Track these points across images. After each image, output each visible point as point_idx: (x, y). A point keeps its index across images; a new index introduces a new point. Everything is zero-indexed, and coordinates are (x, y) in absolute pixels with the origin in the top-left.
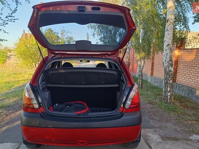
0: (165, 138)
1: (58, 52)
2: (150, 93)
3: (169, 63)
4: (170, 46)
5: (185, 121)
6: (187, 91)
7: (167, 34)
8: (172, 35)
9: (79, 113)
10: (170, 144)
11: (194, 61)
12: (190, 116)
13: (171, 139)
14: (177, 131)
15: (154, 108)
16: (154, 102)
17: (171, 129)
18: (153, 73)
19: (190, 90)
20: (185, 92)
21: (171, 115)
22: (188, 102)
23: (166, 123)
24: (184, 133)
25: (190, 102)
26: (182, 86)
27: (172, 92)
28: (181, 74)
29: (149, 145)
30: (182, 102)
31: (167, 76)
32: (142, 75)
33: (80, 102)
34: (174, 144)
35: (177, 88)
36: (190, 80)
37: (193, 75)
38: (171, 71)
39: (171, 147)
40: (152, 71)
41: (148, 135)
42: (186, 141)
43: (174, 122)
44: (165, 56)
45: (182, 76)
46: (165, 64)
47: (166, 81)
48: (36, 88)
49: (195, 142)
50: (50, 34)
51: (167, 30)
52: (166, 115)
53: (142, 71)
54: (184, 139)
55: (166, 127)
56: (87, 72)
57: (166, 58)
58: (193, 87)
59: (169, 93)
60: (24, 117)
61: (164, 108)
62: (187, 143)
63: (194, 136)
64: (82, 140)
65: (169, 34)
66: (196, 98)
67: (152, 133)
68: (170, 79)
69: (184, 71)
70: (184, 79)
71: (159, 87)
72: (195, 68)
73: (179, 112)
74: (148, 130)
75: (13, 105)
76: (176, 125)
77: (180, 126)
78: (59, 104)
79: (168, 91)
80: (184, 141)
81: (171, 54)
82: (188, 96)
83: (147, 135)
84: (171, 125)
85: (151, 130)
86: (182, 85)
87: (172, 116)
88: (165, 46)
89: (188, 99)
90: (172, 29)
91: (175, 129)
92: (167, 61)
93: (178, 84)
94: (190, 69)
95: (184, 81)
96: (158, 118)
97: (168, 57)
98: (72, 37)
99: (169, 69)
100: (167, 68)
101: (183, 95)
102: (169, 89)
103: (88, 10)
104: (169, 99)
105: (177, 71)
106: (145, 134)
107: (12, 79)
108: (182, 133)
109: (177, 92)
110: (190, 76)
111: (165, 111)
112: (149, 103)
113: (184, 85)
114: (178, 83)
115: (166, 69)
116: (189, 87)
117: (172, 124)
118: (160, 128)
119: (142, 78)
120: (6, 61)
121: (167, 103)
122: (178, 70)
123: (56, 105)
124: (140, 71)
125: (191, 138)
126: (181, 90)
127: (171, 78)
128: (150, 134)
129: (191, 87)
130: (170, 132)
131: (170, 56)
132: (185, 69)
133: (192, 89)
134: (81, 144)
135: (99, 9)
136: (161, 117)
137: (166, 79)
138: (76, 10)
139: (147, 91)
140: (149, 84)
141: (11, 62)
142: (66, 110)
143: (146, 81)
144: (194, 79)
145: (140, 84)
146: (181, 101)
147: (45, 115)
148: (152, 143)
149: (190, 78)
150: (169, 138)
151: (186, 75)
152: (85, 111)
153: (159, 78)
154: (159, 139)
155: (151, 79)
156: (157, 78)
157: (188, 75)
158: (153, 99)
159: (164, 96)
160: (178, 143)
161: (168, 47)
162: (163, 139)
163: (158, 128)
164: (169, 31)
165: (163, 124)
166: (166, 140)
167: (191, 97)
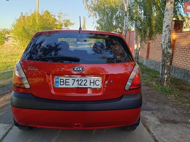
0: (164, 121)
2: (146, 75)
3: (168, 44)
4: (169, 27)
5: (183, 103)
6: (183, 74)
7: (167, 15)
10: (168, 127)
12: (187, 98)
13: (170, 121)
14: (175, 113)
15: (151, 90)
16: (150, 85)
17: (169, 112)
18: (149, 56)
19: (186, 72)
20: (180, 75)
22: (184, 84)
23: (163, 105)
24: (182, 116)
25: (186, 85)
26: (178, 69)
27: (169, 75)
28: (177, 57)
29: (148, 128)
30: (178, 85)
31: (165, 58)
32: (138, 58)
34: (173, 127)
35: (173, 70)
36: (186, 63)
38: (169, 53)
39: (170, 130)
40: (148, 54)
42: (185, 124)
43: (172, 104)
44: (164, 37)
45: (178, 59)
46: (163, 46)
47: (163, 63)
50: (47, 17)
51: (167, 10)
52: (163, 97)
53: (138, 53)
54: (183, 122)
55: (164, 109)
57: (165, 40)
59: (166, 75)
60: (14, 98)
61: (160, 90)
62: (186, 126)
64: (77, 123)
65: (169, 15)
67: (150, 115)
68: (168, 61)
69: (181, 53)
70: (180, 61)
71: (155, 70)
73: (176, 94)
74: (146, 112)
75: (8, 85)
76: (174, 108)
77: (178, 109)
79: (165, 73)
80: (183, 124)
81: (170, 35)
82: (183, 79)
83: (145, 118)
84: (168, 107)
85: (148, 112)
86: (178, 67)
87: (169, 98)
88: (164, 27)
89: (183, 82)
90: (173, 9)
91: (173, 112)
92: (165, 43)
93: (174, 67)
94: (187, 52)
95: (180, 63)
96: (155, 100)
97: (167, 38)
98: (69, 20)
99: (167, 51)
100: (166, 50)
101: (179, 77)
102: (166, 71)
104: (165, 81)
106: (143, 116)
107: (9, 60)
108: (181, 116)
109: (172, 74)
110: (187, 58)
111: (161, 93)
112: (145, 85)
113: (180, 68)
114: (174, 65)
115: (164, 51)
116: (185, 70)
117: (170, 107)
118: (158, 110)
119: (138, 60)
120: (4, 42)
121: (163, 85)
122: (174, 52)
124: (136, 54)
126: (177, 72)
128: (148, 117)
129: (187, 70)
130: (168, 115)
131: (169, 37)
132: (182, 51)
133: (188, 72)
134: (76, 127)
136: (158, 99)
137: (163, 61)
140: (144, 67)
141: (9, 44)
143: (142, 64)
146: (176, 83)
148: (151, 125)
149: (186, 61)
150: (168, 121)
153: (154, 61)
154: (157, 122)
155: (147, 62)
156: (153, 60)
157: (184, 58)
158: (149, 82)
159: (161, 78)
160: (177, 126)
161: (167, 28)
162: (161, 121)
163: (155, 110)
164: (169, 11)
165: (161, 106)
166: (165, 123)
167: (187, 80)
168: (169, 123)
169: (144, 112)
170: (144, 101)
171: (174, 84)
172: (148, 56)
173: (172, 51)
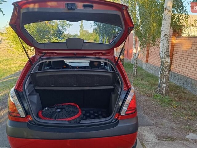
0: (162, 138)
1: (46, 51)
2: (145, 82)
3: (166, 53)
4: (167, 36)
5: (182, 116)
6: (183, 81)
7: (164, 24)
8: (170, 24)
9: (71, 119)
10: (166, 146)
11: (190, 50)
12: (185, 109)
13: (168, 139)
14: (173, 129)
15: (150, 100)
16: (149, 94)
17: (167, 127)
18: (149, 60)
19: (185, 80)
20: (180, 82)
21: (167, 110)
22: (183, 92)
23: (161, 118)
24: (180, 131)
25: (185, 93)
26: (178, 76)
27: (168, 84)
28: (176, 63)
30: (177, 93)
31: (163, 67)
32: (137, 64)
33: (72, 104)
34: (170, 145)
35: (172, 76)
36: (185, 69)
37: (189, 65)
38: (167, 62)
40: (147, 58)
41: (143, 134)
42: (183, 142)
43: (170, 118)
44: (162, 47)
45: (178, 65)
46: (161, 55)
47: (162, 72)
48: (22, 94)
49: (192, 143)
51: (164, 19)
52: (162, 109)
53: (137, 59)
54: (181, 139)
55: (162, 124)
56: (79, 74)
57: (163, 49)
58: (189, 77)
59: (165, 85)
60: (9, 126)
61: (159, 100)
62: (184, 144)
63: (191, 134)
65: (166, 24)
66: (191, 88)
67: (148, 131)
68: (166, 70)
69: (181, 59)
70: (179, 68)
71: (154, 75)
72: (191, 57)
73: (175, 105)
74: (144, 127)
76: (172, 121)
77: (176, 123)
78: (49, 108)
79: (164, 82)
80: (180, 141)
81: (168, 45)
82: (183, 86)
84: (166, 121)
86: (177, 74)
88: (162, 36)
89: (183, 89)
90: (170, 18)
91: (171, 127)
92: (163, 52)
93: (173, 73)
94: (187, 58)
95: (179, 70)
96: (153, 113)
97: (165, 48)
99: (165, 61)
100: (164, 59)
101: (178, 84)
102: (164, 80)
103: (79, 8)
104: (164, 90)
105: (173, 60)
106: (140, 132)
107: (3, 66)
108: (178, 131)
109: (171, 81)
110: (186, 65)
111: (160, 104)
112: (144, 95)
113: (179, 74)
114: (173, 71)
115: (162, 61)
116: (184, 76)
118: (156, 125)
119: (137, 66)
121: (162, 94)
122: (173, 58)
123: (45, 109)
124: (135, 59)
125: (187, 137)
126: (176, 79)
127: (168, 69)
128: (146, 133)
129: (186, 77)
130: (166, 130)
131: (167, 46)
132: (181, 57)
133: (187, 79)
135: (92, 6)
136: (157, 111)
137: (162, 70)
138: (65, 8)
139: (142, 79)
140: (144, 71)
142: (56, 115)
143: (141, 68)
144: (189, 68)
145: (135, 72)
146: (176, 91)
147: (32, 124)
148: (148, 144)
149: (185, 67)
150: (165, 138)
151: (182, 64)
152: (77, 117)
153: (154, 66)
154: (155, 139)
155: (146, 66)
156: (152, 65)
157: (184, 64)
158: (148, 90)
159: (160, 87)
160: (175, 144)
161: (165, 37)
162: (159, 139)
163: (153, 125)
164: (167, 20)
165: (159, 120)
166: (162, 141)
167: (186, 87)
168: (167, 140)
169: (143, 127)
170: (143, 115)
171: (173, 92)
172: (147, 60)
173: (170, 60)
